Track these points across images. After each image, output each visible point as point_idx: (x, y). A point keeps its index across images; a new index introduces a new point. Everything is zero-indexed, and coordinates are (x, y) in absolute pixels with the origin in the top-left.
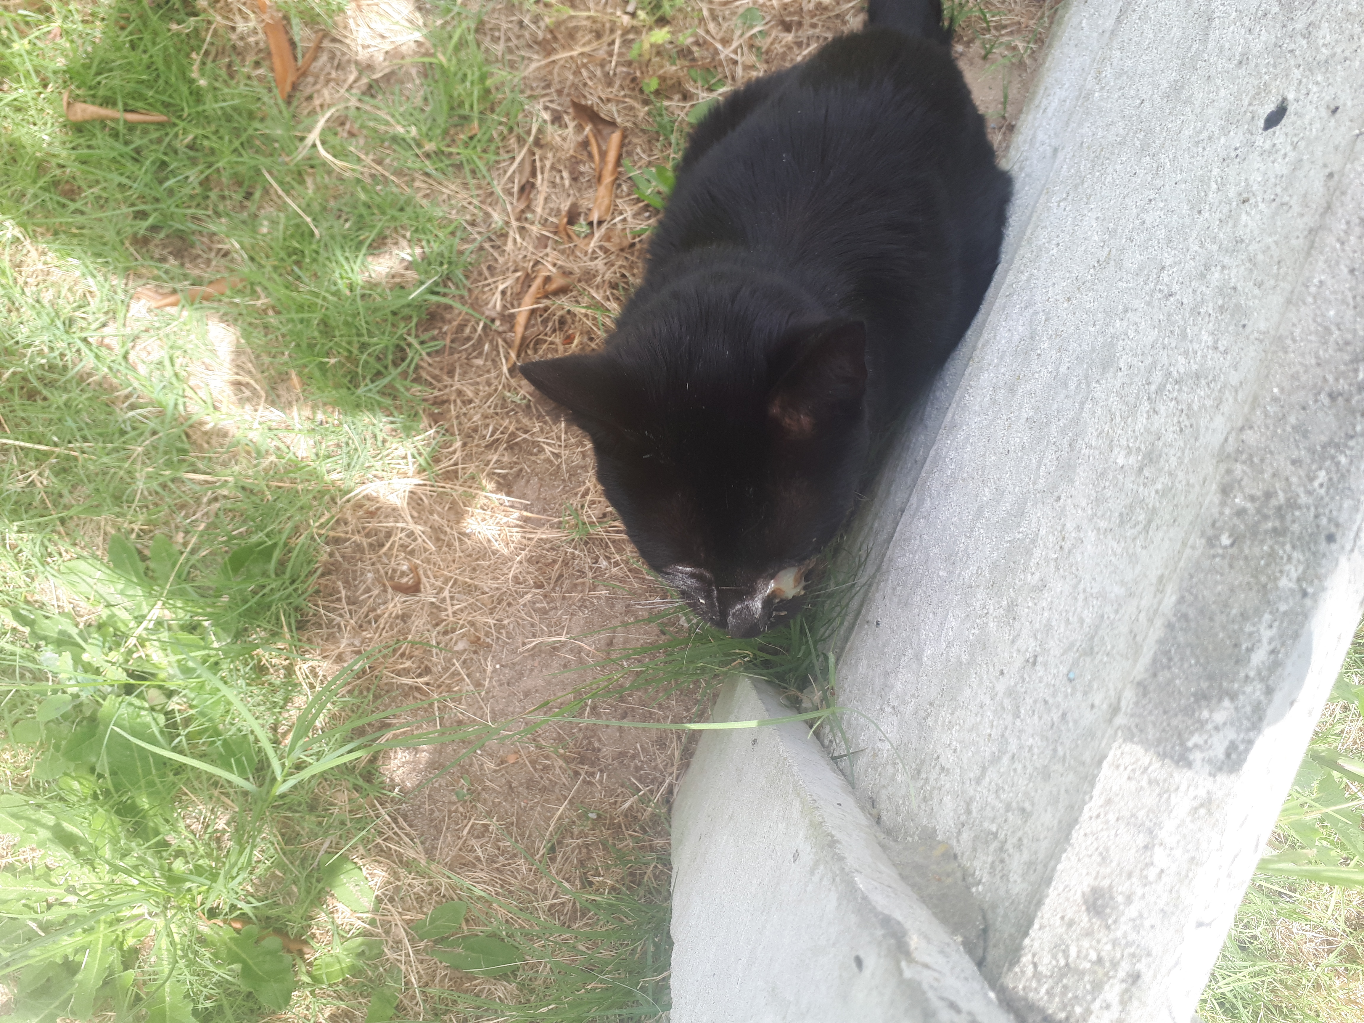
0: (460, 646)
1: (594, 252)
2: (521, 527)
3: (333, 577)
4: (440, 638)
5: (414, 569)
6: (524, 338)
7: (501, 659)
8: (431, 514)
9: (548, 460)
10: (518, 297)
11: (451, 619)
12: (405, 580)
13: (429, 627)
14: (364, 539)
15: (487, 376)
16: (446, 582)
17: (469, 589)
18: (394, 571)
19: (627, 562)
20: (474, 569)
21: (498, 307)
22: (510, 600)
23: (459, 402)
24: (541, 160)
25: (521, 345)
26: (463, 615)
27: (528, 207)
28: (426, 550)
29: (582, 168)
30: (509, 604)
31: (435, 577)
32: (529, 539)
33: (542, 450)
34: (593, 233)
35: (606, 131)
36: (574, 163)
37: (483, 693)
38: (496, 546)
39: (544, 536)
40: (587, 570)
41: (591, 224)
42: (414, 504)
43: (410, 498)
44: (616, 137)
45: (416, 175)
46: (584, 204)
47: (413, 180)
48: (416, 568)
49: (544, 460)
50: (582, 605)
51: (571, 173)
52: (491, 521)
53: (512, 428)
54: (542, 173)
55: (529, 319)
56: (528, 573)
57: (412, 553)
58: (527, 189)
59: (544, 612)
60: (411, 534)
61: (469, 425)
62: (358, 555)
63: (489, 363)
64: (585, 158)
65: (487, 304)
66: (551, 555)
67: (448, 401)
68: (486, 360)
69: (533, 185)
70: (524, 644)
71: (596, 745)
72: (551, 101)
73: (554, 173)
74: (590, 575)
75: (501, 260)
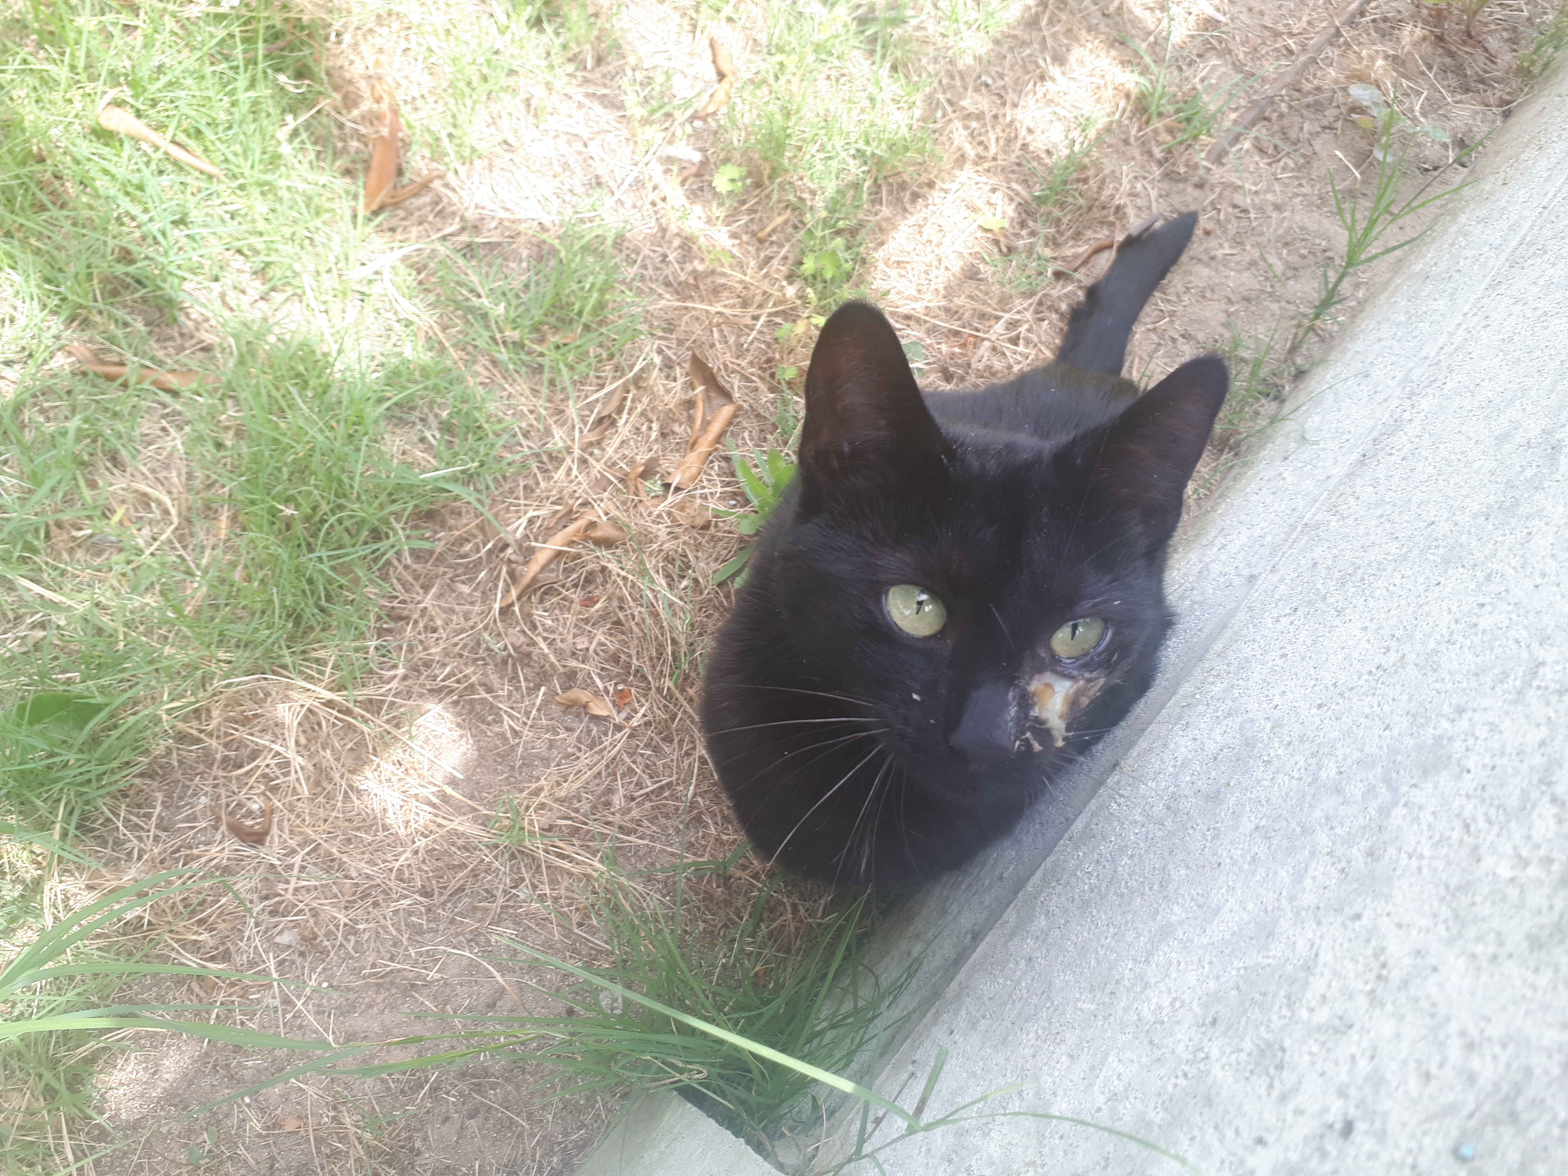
0: (285, 939)
1: (659, 516)
2: (433, 805)
3: (155, 784)
4: (265, 917)
5: (267, 813)
6: (534, 580)
7: (333, 976)
8: (324, 748)
9: (502, 736)
10: (548, 532)
11: (289, 896)
12: (249, 822)
13: (255, 897)
14: (221, 748)
15: (468, 607)
16: (302, 845)
17: (330, 864)
18: (240, 805)
19: (556, 900)
20: (349, 841)
21: (519, 535)
22: (380, 899)
23: (421, 625)
24: (633, 401)
25: (528, 586)
26: (307, 898)
27: (599, 442)
28: (295, 792)
29: (676, 428)
30: (376, 904)
31: (291, 832)
32: (440, 825)
33: (499, 721)
34: (665, 497)
35: (718, 400)
36: (669, 418)
37: (289, 1016)
38: (391, 820)
39: (460, 829)
40: (499, 893)
41: (667, 486)
42: (307, 726)
43: (306, 717)
44: (727, 411)
45: (480, 358)
46: (665, 465)
47: (475, 362)
48: (272, 812)
49: (497, 734)
50: (474, 939)
51: (661, 427)
52: (397, 785)
53: (474, 679)
54: (629, 414)
55: (550, 562)
56: (420, 869)
57: (275, 789)
58: (606, 422)
59: (419, 931)
60: (285, 765)
61: (421, 655)
62: (201, 767)
63: (478, 594)
64: (684, 418)
65: (508, 525)
66: (460, 856)
67: (407, 619)
68: (475, 590)
69: (614, 423)
70: (374, 965)
71: (418, 1144)
72: (669, 348)
73: (643, 420)
74: (501, 901)
75: (543, 485)
